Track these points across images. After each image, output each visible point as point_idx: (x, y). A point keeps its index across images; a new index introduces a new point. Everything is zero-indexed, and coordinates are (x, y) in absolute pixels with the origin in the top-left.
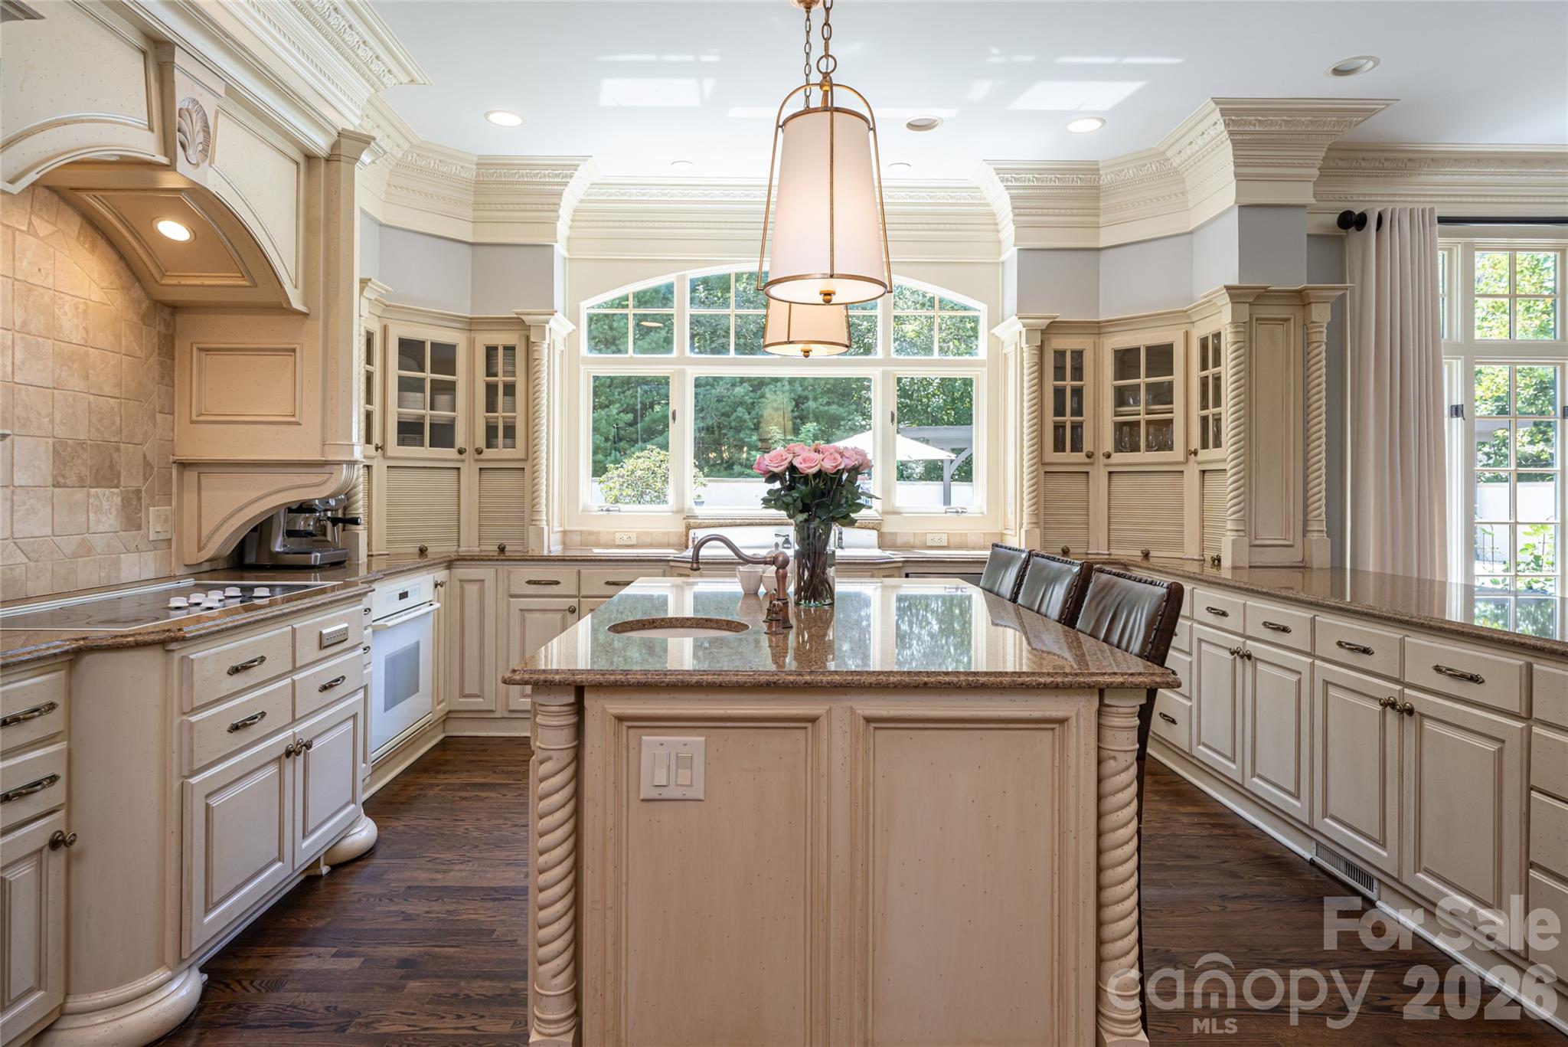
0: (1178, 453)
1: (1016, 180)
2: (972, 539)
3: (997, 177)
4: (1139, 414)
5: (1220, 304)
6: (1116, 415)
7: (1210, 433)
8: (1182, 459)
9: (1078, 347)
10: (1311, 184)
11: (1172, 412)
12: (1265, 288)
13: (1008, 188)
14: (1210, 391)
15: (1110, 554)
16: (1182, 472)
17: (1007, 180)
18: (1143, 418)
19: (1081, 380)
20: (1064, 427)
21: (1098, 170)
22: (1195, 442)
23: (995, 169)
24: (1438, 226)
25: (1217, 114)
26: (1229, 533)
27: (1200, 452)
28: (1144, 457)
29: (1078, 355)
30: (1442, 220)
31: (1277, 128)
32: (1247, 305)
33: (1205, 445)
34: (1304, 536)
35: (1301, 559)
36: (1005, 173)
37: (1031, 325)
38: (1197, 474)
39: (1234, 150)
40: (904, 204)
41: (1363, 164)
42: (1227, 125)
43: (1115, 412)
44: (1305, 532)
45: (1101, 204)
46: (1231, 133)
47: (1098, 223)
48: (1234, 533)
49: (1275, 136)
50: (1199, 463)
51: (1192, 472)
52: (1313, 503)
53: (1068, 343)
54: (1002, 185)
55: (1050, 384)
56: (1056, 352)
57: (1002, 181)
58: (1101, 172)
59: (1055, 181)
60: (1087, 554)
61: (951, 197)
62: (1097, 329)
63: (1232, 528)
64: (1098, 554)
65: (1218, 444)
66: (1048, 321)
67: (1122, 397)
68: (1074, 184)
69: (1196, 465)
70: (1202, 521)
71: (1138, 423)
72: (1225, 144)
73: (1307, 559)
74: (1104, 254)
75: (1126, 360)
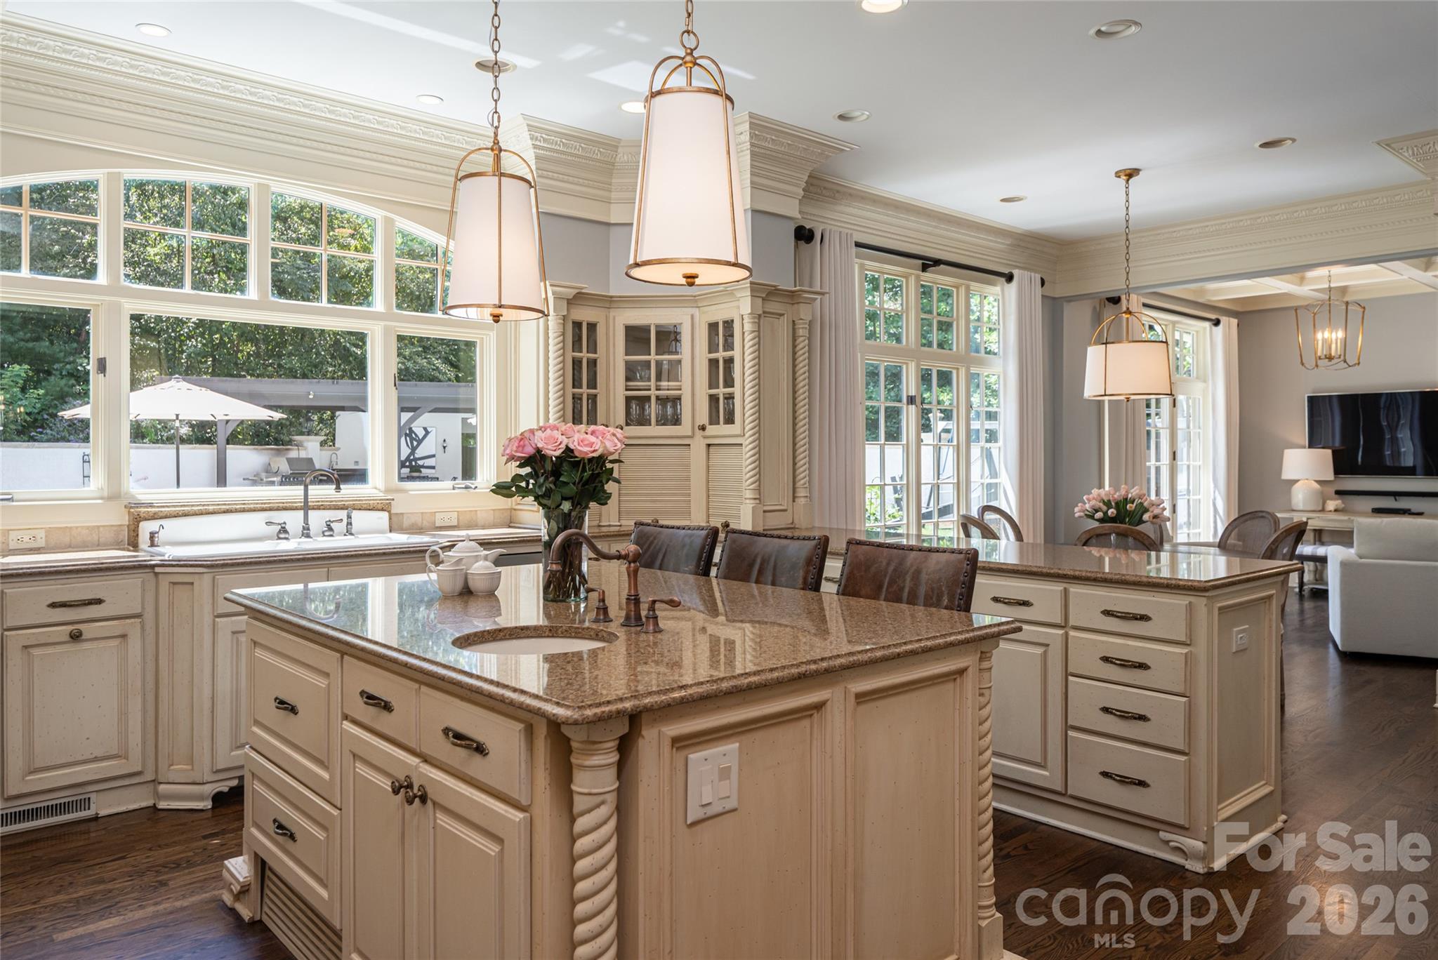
0: (685, 428)
1: (545, 140)
2: (482, 517)
3: (528, 133)
4: (650, 390)
5: (739, 295)
6: (627, 390)
7: (721, 410)
8: (690, 434)
9: (592, 319)
10: (798, 201)
11: (680, 389)
12: (774, 286)
13: (535, 147)
14: (721, 371)
15: (620, 526)
16: (689, 445)
17: (537, 139)
18: (653, 393)
19: (596, 353)
20: (581, 399)
21: (617, 147)
22: (703, 418)
23: (528, 125)
24: (854, 249)
25: (747, 126)
26: (748, 501)
27: (708, 427)
28: (653, 430)
29: (592, 327)
30: (858, 245)
31: (783, 149)
32: (761, 299)
33: (714, 420)
34: (794, 501)
35: (791, 521)
36: (536, 129)
37: (560, 293)
38: (704, 448)
39: (751, 160)
40: (416, 139)
41: (824, 192)
42: (751, 137)
43: (626, 386)
44: (794, 498)
45: (613, 181)
46: (752, 145)
47: (610, 199)
48: (752, 501)
49: (780, 156)
50: (705, 437)
51: (698, 444)
52: (801, 474)
53: (585, 314)
54: (530, 142)
55: (570, 354)
56: (573, 323)
57: (532, 139)
58: (620, 150)
59: (559, 145)
60: (599, 526)
61: (445, 139)
62: (609, 302)
63: (751, 496)
64: (610, 526)
65: (730, 420)
66: (574, 292)
67: (631, 372)
68: (595, 156)
69: (702, 439)
70: (708, 490)
71: (648, 398)
72: (744, 153)
73: (796, 521)
74: (613, 230)
75: (636, 337)
